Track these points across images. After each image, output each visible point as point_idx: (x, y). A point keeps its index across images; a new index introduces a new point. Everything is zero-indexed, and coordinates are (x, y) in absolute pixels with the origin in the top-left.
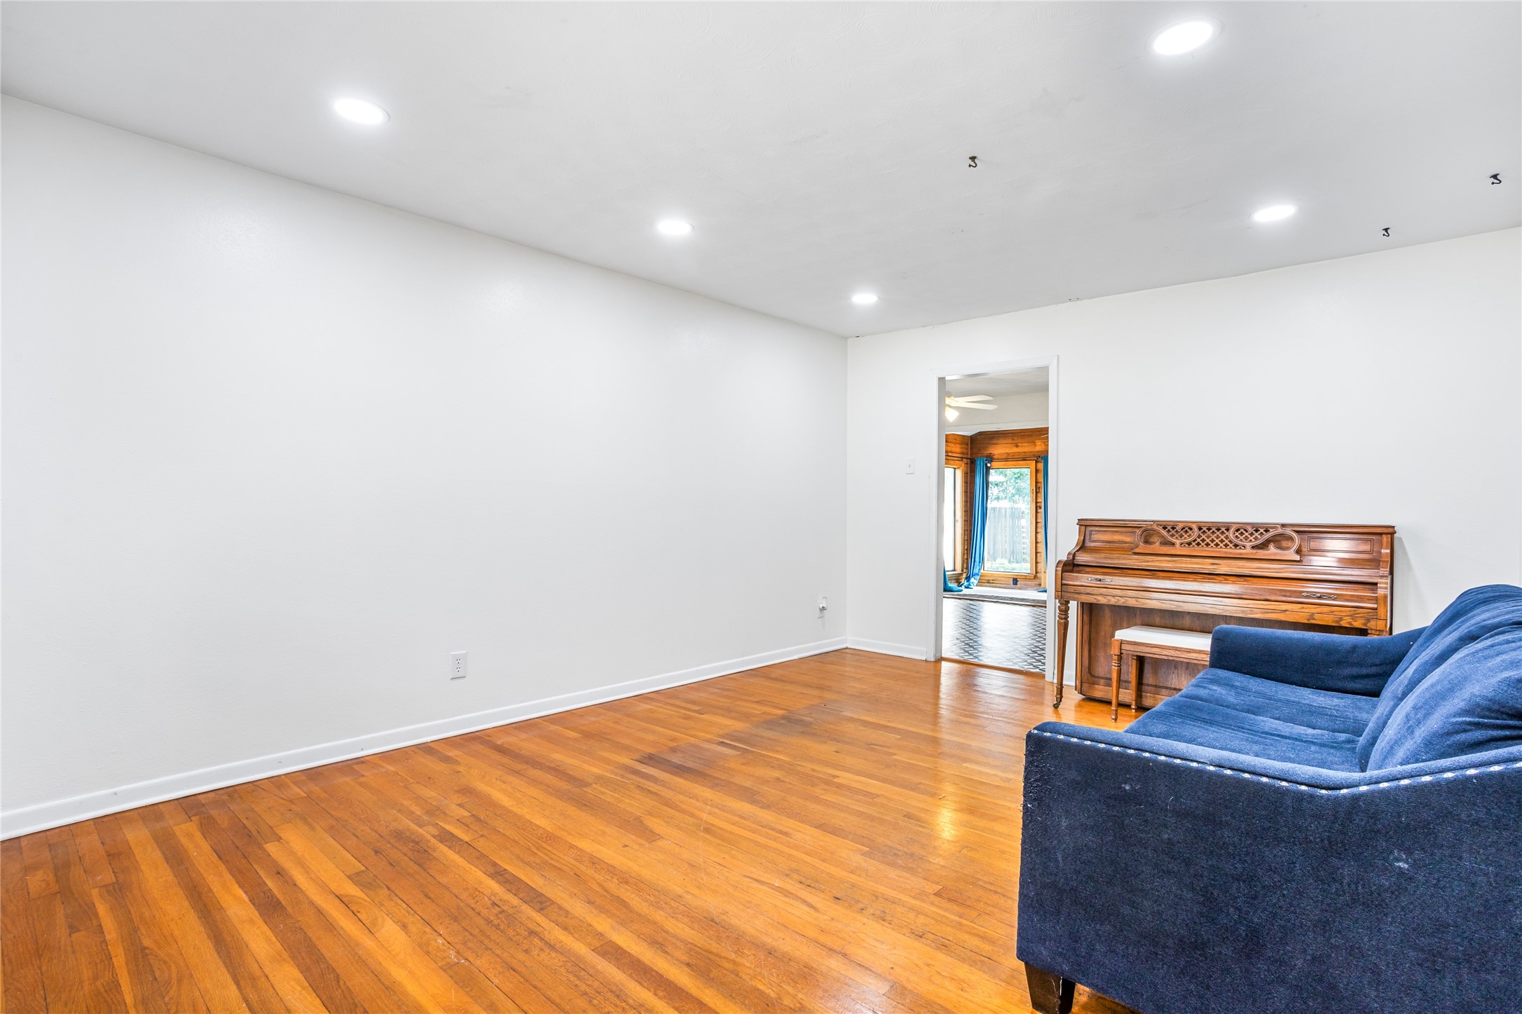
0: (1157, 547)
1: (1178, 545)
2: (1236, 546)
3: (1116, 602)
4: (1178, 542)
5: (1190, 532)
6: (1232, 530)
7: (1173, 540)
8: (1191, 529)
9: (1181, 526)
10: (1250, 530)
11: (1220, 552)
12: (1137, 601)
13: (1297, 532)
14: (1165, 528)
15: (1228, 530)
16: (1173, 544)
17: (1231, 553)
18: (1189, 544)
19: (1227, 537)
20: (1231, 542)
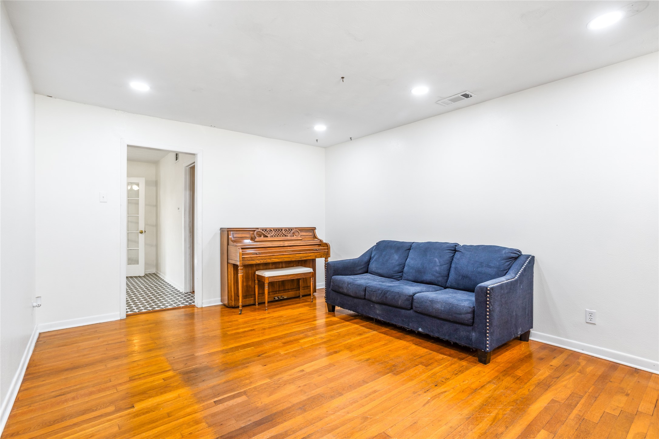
0: (262, 238)
1: (269, 237)
2: (285, 236)
3: (263, 262)
4: (269, 236)
5: (271, 232)
6: (283, 230)
7: (267, 235)
8: (271, 230)
9: (268, 230)
10: (288, 230)
11: (282, 238)
12: (270, 260)
13: (299, 230)
14: (263, 231)
15: (282, 230)
16: (267, 237)
17: (285, 239)
18: (272, 236)
19: (282, 233)
20: (284, 235)
